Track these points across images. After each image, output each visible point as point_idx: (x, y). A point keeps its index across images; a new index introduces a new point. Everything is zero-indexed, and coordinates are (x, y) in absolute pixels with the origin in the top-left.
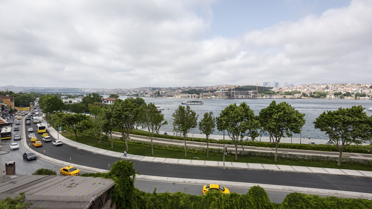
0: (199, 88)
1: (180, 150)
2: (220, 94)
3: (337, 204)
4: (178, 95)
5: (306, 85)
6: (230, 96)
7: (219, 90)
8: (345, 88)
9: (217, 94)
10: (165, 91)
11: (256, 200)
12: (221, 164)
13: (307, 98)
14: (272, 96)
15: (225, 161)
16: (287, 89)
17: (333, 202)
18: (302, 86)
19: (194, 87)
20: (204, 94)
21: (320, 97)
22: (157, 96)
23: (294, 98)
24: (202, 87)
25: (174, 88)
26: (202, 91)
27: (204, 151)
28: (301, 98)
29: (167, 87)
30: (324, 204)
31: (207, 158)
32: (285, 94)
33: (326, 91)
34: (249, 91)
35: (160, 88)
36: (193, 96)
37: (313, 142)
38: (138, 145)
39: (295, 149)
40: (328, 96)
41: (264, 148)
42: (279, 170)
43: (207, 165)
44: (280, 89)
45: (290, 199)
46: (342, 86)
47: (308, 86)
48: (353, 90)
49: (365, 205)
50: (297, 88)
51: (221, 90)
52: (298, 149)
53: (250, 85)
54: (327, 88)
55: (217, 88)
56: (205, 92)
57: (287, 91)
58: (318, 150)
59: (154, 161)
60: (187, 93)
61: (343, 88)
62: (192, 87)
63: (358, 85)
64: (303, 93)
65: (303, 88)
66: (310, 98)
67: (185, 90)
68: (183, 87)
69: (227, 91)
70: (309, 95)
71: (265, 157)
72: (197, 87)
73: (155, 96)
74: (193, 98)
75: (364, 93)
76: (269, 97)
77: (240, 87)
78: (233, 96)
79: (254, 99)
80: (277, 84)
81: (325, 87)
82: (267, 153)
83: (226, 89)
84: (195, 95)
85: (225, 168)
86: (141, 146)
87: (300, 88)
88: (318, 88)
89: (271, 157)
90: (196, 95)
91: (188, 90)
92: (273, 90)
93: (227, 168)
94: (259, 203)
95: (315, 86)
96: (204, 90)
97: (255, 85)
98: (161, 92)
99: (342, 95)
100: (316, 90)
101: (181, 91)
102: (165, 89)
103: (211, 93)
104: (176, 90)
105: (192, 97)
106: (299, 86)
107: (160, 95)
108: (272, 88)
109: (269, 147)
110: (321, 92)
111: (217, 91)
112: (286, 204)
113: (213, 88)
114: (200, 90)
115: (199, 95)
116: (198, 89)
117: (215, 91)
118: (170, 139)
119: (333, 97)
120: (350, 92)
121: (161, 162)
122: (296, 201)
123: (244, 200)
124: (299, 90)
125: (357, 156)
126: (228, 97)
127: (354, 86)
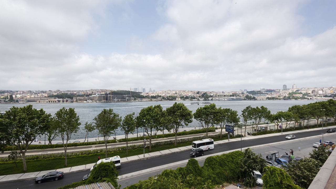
0: (71, 92)
1: (95, 154)
2: (96, 98)
3: (226, 157)
4: (42, 100)
5: (164, 91)
6: (107, 100)
7: (95, 94)
8: (185, 94)
9: (93, 98)
10: (21, 95)
11: (194, 167)
12: (141, 156)
13: (165, 100)
14: (142, 99)
15: (145, 153)
16: (152, 93)
17: (225, 156)
18: (161, 92)
19: (64, 90)
20: (78, 98)
21: (173, 100)
22: (8, 101)
23: (157, 101)
24: (75, 91)
25: (35, 92)
26: (75, 95)
27: (119, 150)
28: (162, 101)
29: (25, 90)
30: (222, 159)
31: (127, 155)
32: (151, 98)
33: (176, 95)
34: (124, 95)
35: (11, 91)
36: (65, 100)
37: (185, 130)
38: (34, 161)
39: (181, 135)
40: (177, 99)
41: (162, 138)
42: (180, 150)
43: (130, 160)
44: (147, 94)
45: (208, 161)
46: (184, 92)
47: (165, 92)
48: (189, 94)
49: (235, 154)
50: (158, 93)
51: (97, 94)
52: (182, 135)
53: (123, 90)
54: (176, 93)
55: (93, 92)
56: (79, 96)
57: (152, 95)
58: (192, 134)
59: (72, 171)
60: (56, 97)
61: (184, 93)
62: (61, 91)
63: (191, 91)
64: (163, 97)
65: (162, 93)
66: (167, 100)
67: (53, 94)
68: (49, 91)
69: (104, 95)
70: (166, 98)
71: (167, 144)
72: (68, 91)
73: (4, 101)
74: (65, 102)
75: (194, 97)
76: (140, 100)
77: (115, 91)
78: (110, 100)
79: (129, 102)
80: (144, 89)
81: (175, 93)
82: (168, 141)
83: (102, 93)
84: (67, 99)
85: (146, 159)
86: (40, 160)
87: (160, 93)
88: (171, 93)
89: (171, 143)
90: (69, 100)
91: (56, 94)
92: (142, 94)
93: (147, 158)
94: (196, 168)
95: (169, 92)
96: (77, 94)
97: (128, 90)
98: (14, 96)
99: (184, 98)
100: (170, 94)
101: (47, 95)
102: (22, 92)
103: (86, 98)
104: (39, 93)
105: (63, 102)
106: (160, 92)
107: (14, 100)
108: (141, 93)
109: (165, 137)
110: (173, 96)
111: (92, 95)
112: (207, 164)
113: (88, 92)
114: (72, 94)
115: (72, 99)
116: (69, 93)
117: (90, 95)
118: (73, 147)
119: (179, 99)
120: (188, 96)
121: (82, 170)
122: (211, 161)
123: (187, 170)
124: (160, 95)
125: (210, 134)
126: (105, 101)
127: (190, 92)
